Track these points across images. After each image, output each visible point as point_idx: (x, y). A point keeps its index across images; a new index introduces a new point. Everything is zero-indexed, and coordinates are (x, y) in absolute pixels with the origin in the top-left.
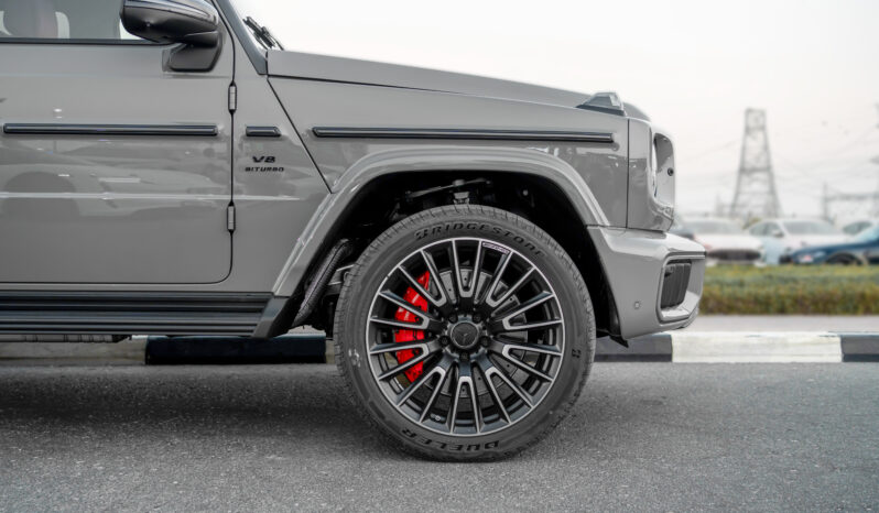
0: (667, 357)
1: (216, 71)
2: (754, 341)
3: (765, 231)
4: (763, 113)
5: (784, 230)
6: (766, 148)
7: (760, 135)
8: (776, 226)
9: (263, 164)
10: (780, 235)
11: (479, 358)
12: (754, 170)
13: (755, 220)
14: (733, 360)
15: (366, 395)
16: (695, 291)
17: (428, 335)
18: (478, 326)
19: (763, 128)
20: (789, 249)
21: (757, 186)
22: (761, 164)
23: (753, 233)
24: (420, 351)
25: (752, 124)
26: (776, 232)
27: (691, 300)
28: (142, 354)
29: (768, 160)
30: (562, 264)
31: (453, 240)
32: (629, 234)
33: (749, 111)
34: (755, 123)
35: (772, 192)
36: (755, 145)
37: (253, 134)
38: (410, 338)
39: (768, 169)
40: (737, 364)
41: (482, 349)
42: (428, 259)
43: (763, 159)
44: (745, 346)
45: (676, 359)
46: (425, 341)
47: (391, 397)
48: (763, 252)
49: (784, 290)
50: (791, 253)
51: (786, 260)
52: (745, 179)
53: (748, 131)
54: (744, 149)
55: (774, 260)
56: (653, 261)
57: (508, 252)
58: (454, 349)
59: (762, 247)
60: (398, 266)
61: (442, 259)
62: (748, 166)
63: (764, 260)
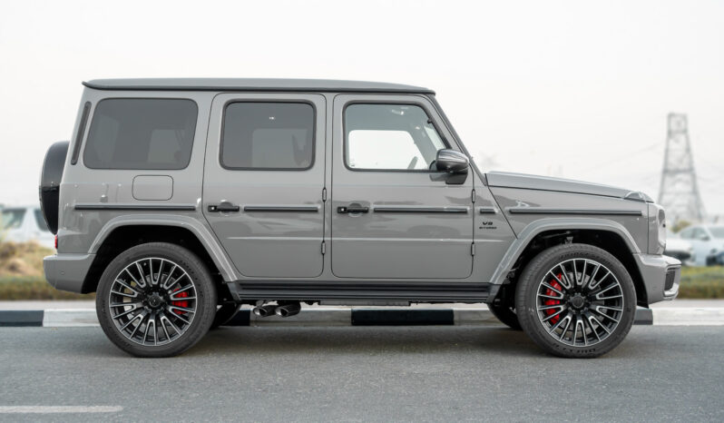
0: (650, 322)
1: (466, 184)
2: (700, 313)
3: (693, 235)
4: (685, 117)
5: (709, 234)
6: (688, 150)
7: (682, 138)
8: (702, 231)
9: (487, 226)
10: (707, 239)
11: (585, 312)
12: (677, 171)
13: (685, 225)
14: (688, 324)
15: (537, 328)
16: (677, 283)
17: (562, 302)
18: (583, 298)
19: (685, 131)
20: (714, 251)
21: (680, 187)
22: (684, 166)
23: (683, 236)
24: (559, 309)
25: (674, 127)
26: (703, 236)
27: (675, 288)
28: (350, 319)
29: (691, 162)
30: (622, 270)
31: (574, 260)
32: (649, 257)
33: (671, 116)
34: (677, 127)
35: (695, 192)
36: (677, 147)
37: (482, 213)
38: (553, 303)
39: (690, 170)
40: (690, 326)
41: (586, 308)
42: (563, 268)
43: (686, 161)
44: (695, 316)
45: (655, 323)
46: (561, 304)
47: (547, 329)
48: (692, 253)
49: (716, 283)
50: (716, 254)
51: (712, 261)
52: (669, 180)
53: (670, 134)
54: (667, 151)
55: (702, 260)
56: (663, 269)
57: (598, 265)
58: (573, 308)
59: (691, 249)
60: (550, 271)
61: (569, 267)
62: (671, 168)
63: (693, 260)
